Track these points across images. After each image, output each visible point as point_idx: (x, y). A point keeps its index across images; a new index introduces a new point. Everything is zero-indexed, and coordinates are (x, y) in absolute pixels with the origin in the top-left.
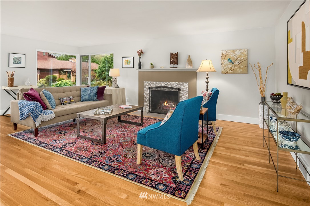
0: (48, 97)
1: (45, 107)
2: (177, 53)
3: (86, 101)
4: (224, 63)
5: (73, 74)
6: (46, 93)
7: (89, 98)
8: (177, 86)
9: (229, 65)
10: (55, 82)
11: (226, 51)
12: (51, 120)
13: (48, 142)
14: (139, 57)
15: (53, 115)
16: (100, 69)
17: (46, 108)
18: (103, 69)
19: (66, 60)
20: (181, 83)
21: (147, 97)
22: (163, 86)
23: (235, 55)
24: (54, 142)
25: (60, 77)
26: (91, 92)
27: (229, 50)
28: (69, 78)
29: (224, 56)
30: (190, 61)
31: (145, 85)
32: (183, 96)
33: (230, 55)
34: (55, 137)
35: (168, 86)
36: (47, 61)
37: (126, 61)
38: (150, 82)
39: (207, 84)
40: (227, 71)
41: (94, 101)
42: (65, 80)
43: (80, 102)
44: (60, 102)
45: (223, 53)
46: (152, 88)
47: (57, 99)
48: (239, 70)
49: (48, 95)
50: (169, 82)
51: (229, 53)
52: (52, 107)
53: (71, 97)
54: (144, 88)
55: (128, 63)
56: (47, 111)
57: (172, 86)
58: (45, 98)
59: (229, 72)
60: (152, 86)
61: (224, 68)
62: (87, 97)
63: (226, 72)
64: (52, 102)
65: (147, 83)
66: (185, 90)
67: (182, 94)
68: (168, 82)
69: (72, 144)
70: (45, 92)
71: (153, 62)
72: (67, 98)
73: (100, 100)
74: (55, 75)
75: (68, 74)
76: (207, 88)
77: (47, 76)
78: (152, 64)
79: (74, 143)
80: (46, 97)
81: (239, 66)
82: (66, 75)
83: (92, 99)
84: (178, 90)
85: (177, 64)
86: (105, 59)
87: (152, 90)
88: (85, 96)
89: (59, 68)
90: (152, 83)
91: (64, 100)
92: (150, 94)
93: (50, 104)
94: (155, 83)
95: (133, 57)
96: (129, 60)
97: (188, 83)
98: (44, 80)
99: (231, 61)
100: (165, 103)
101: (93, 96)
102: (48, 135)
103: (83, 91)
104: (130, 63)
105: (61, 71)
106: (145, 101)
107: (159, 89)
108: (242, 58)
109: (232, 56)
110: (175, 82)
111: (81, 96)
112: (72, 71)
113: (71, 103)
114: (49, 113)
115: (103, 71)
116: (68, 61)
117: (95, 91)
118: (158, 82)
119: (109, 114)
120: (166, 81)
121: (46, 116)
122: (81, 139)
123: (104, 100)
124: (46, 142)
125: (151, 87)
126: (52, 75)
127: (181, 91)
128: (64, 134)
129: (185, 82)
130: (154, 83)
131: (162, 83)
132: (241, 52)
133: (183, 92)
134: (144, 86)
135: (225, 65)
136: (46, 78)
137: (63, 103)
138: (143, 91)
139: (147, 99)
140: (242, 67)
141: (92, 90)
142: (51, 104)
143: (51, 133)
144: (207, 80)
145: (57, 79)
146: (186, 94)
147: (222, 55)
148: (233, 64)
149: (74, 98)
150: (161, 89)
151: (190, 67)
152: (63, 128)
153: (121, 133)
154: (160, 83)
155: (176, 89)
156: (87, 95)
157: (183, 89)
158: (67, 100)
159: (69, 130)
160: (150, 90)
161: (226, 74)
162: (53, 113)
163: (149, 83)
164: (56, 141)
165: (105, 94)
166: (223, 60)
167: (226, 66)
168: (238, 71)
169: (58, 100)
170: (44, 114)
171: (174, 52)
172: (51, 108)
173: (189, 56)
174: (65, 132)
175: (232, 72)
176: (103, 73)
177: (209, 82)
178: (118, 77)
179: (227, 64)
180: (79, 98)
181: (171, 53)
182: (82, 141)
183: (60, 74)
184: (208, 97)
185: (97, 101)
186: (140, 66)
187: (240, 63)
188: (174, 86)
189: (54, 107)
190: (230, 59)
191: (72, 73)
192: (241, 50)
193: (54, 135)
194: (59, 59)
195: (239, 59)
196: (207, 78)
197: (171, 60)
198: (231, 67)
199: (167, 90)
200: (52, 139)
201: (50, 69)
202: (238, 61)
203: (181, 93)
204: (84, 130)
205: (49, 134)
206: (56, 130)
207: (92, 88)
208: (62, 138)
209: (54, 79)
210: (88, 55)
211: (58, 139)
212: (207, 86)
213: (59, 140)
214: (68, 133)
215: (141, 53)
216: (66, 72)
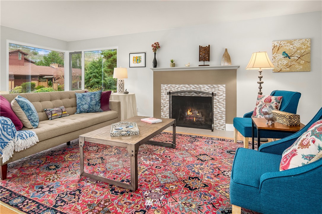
0: (26, 107)
1: (19, 125)
2: (209, 45)
3: (85, 112)
4: (276, 58)
5: (55, 81)
6: (22, 101)
7: (89, 107)
8: (210, 90)
9: (283, 60)
10: (33, 90)
11: (279, 42)
12: (31, 147)
13: (28, 192)
14: (154, 53)
15: (35, 139)
16: (87, 76)
17: (22, 127)
18: (91, 75)
19: (46, 66)
20: (215, 86)
21: (165, 105)
22: (188, 90)
23: (293, 47)
24: (38, 192)
25: (40, 85)
26: (91, 100)
27: (284, 41)
28: (50, 85)
29: (276, 49)
30: (227, 56)
31: (162, 89)
32: (217, 103)
33: (285, 47)
34: (40, 179)
35: (196, 90)
36: (23, 66)
37: (135, 59)
38: (169, 85)
39: (260, 85)
40: (281, 68)
41: (97, 112)
42: (45, 88)
43: (76, 115)
44: (45, 115)
45: (275, 45)
46: (174, 93)
47: (41, 110)
48: (298, 66)
49: (25, 104)
50: (198, 84)
51: (284, 45)
52: (33, 124)
53: (62, 107)
54: (162, 94)
55: (138, 61)
56: (23, 132)
57: (202, 90)
58: (21, 110)
59: (284, 69)
60: (173, 90)
61: (277, 64)
62: (86, 107)
63: (279, 70)
64: (32, 116)
65: (166, 86)
66: (221, 95)
67: (216, 101)
68: (196, 85)
69: (74, 194)
70: (20, 99)
71: (173, 59)
72: (57, 109)
73: (104, 111)
74: (33, 82)
75: (49, 81)
76: (260, 91)
77: (24, 84)
78: (172, 62)
79: (78, 193)
80: (22, 107)
81: (298, 61)
82: (46, 83)
83: (93, 110)
84: (211, 96)
85: (209, 60)
86: (92, 64)
87: (172, 96)
88: (83, 105)
89: (38, 74)
90: (172, 87)
91: (51, 112)
92: (171, 102)
93: (29, 120)
94: (178, 86)
95: (145, 53)
96: (139, 57)
97: (225, 85)
98: (20, 88)
99: (287, 54)
100: (189, 111)
101: (95, 105)
102: (25, 174)
103: (80, 98)
104: (140, 61)
105: (41, 77)
106: (163, 111)
107: (183, 94)
108: (302, 51)
109: (288, 48)
110: (207, 84)
111: (76, 106)
112: (53, 77)
113: (62, 116)
114: (28, 135)
115: (90, 78)
116: (49, 67)
117: (98, 98)
118: (182, 85)
119: (136, 134)
120: (193, 84)
121: (23, 141)
122: (88, 182)
123: (111, 110)
124: (22, 193)
125: (171, 92)
126: (30, 83)
127: (215, 96)
128: (54, 171)
129: (221, 83)
130: (176, 87)
131: (188, 86)
132: (301, 42)
133: (218, 97)
134: (161, 91)
135: (278, 61)
136: (22, 86)
137: (50, 116)
138: (161, 97)
139: (165, 108)
140: (302, 62)
141: (93, 96)
142: (31, 119)
143: (32, 169)
144: (260, 80)
145: (36, 87)
146: (223, 101)
147: (274, 47)
148: (290, 58)
149: (67, 109)
150: (186, 94)
151: (226, 64)
152: (51, 157)
153: (152, 163)
154: (185, 87)
155: (208, 93)
156: (86, 104)
157: (219, 93)
158: (57, 111)
159: (63, 162)
160: (171, 96)
161: (279, 72)
162: (36, 135)
163: (169, 87)
164: (42, 188)
165: (111, 102)
166: (274, 54)
167: (280, 62)
168: (297, 68)
169: (42, 112)
170: (19, 139)
171: (204, 45)
172: (32, 127)
173: (226, 50)
174: (57, 167)
175: (288, 69)
176: (91, 79)
177: (262, 83)
178: (125, 79)
179: (281, 60)
180: (74, 108)
181: (200, 46)
182: (91, 187)
183: (39, 81)
184: (276, 104)
185: (101, 112)
186: (155, 64)
187: (299, 58)
188: (205, 90)
189: (37, 124)
190: (284, 52)
191: (53, 80)
192: (301, 39)
193: (38, 174)
194: (38, 65)
195: (298, 51)
196: (261, 78)
197: (199, 56)
198: (287, 63)
199: (195, 95)
200: (35, 184)
201: (28, 76)
202: (297, 55)
203: (216, 99)
204: (88, 160)
205: (27, 173)
206: (40, 163)
207: (93, 93)
208: (53, 180)
209: (33, 87)
210: (81, 52)
211: (45, 184)
212: (261, 88)
213: (48, 187)
214: (62, 169)
215: (156, 47)
216: (46, 78)
